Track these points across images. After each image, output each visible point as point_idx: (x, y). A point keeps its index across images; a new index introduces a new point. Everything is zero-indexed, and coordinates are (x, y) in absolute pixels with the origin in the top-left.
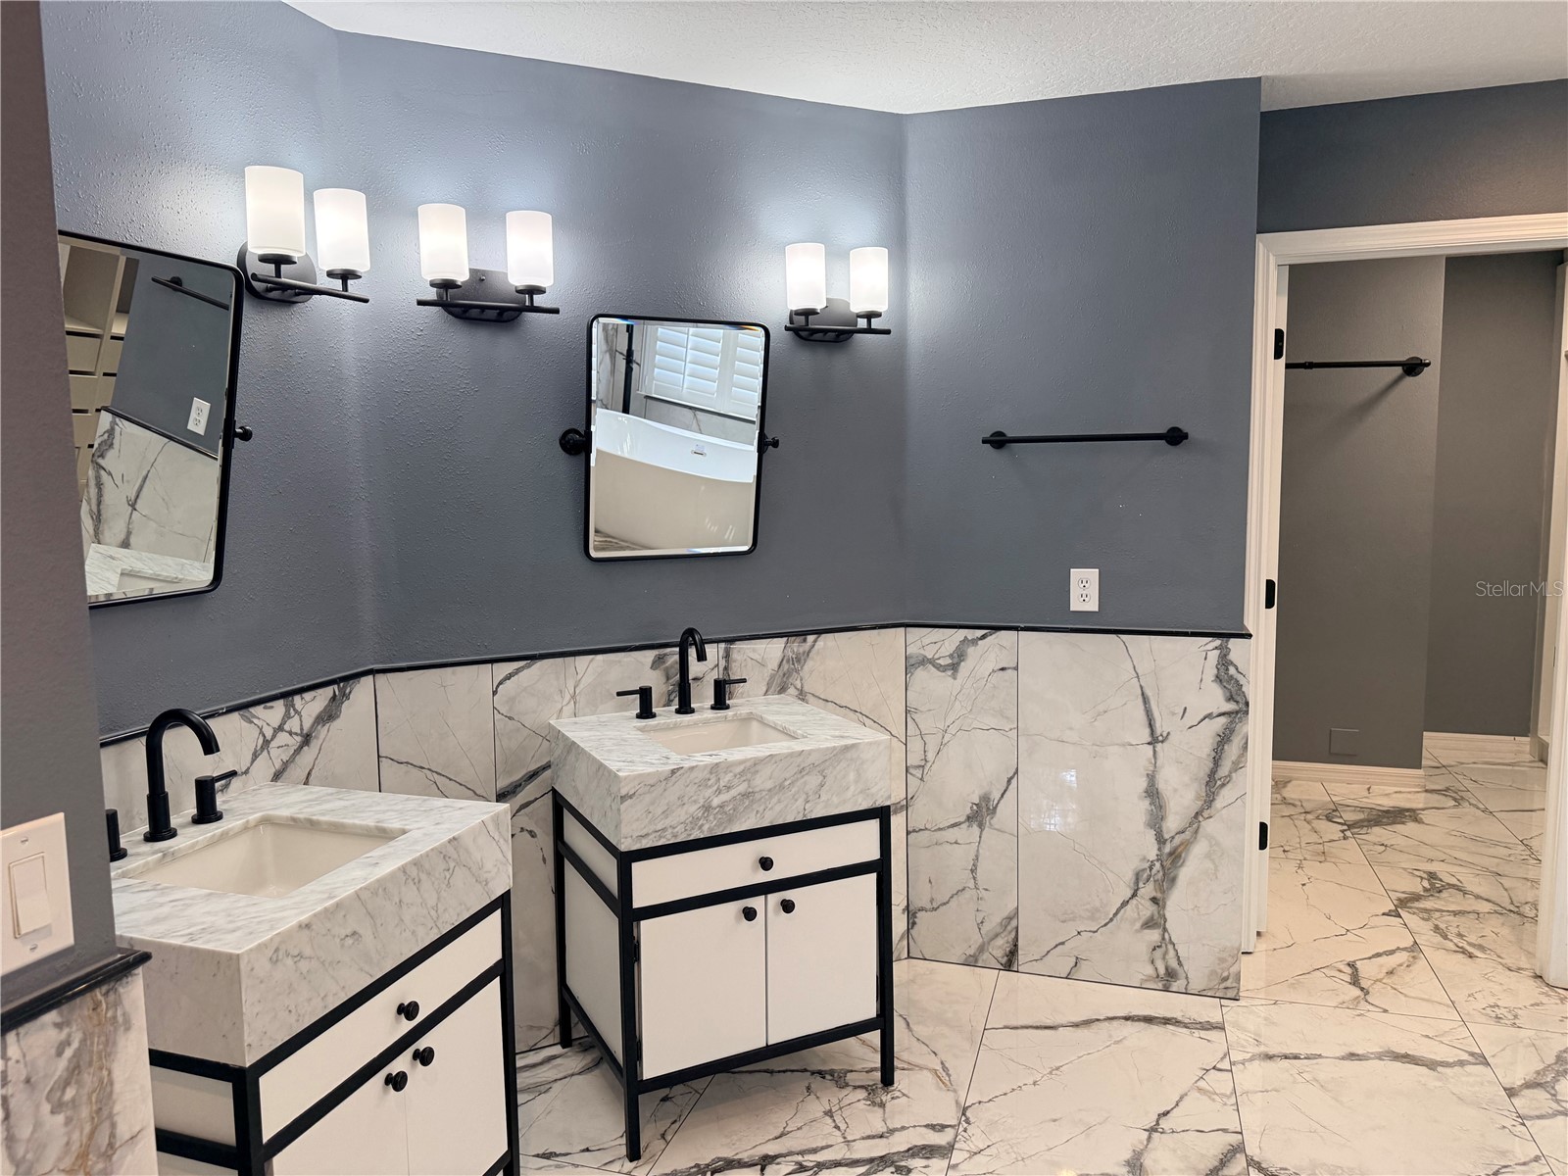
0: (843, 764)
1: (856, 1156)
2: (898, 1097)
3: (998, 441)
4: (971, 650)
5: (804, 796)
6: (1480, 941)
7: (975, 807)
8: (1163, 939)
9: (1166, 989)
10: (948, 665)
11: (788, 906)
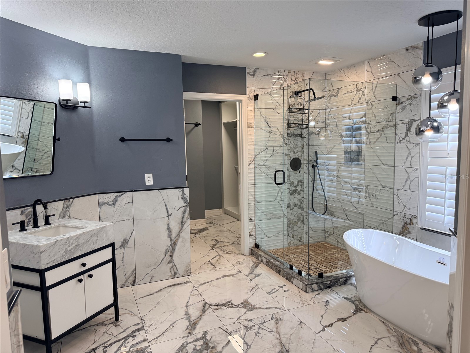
0: (102, 232)
1: (119, 339)
2: (122, 322)
3: (123, 140)
4: (119, 199)
5: (93, 243)
6: (230, 250)
7: (122, 243)
8: (173, 265)
9: (174, 278)
10: (112, 204)
11: (91, 276)
